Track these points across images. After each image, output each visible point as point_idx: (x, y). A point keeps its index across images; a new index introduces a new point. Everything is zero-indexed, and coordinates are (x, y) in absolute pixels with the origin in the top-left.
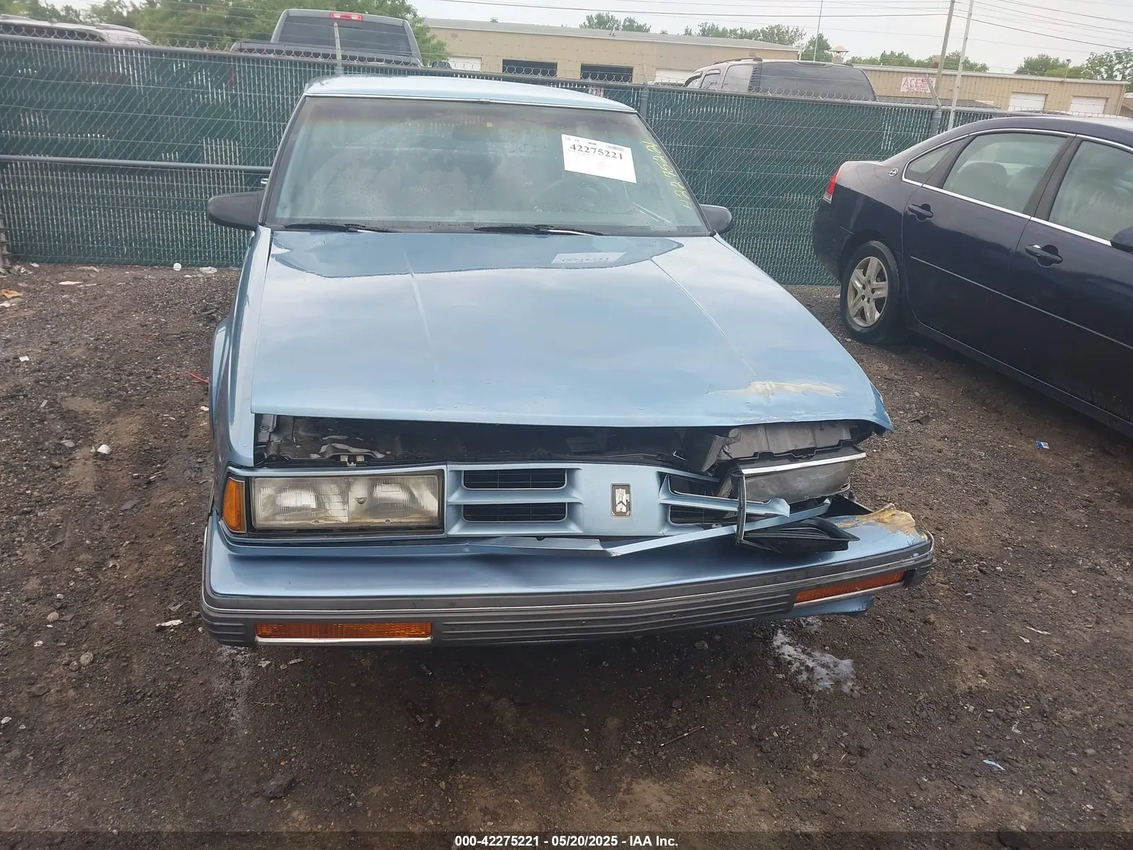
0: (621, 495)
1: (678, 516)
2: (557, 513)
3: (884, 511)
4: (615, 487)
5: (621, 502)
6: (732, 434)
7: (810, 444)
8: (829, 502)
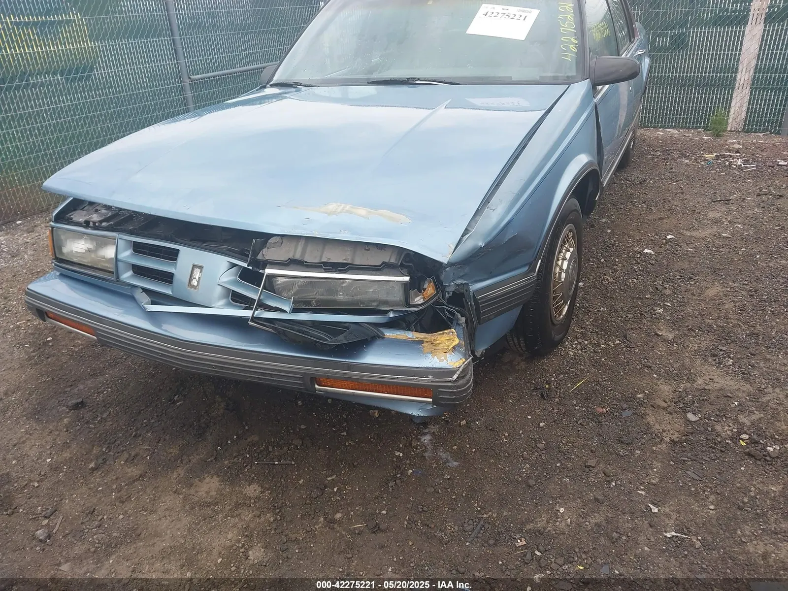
0: (197, 274)
1: (237, 299)
2: (167, 278)
3: (443, 334)
4: (194, 266)
5: (195, 278)
6: (272, 240)
7: (345, 260)
8: (392, 315)
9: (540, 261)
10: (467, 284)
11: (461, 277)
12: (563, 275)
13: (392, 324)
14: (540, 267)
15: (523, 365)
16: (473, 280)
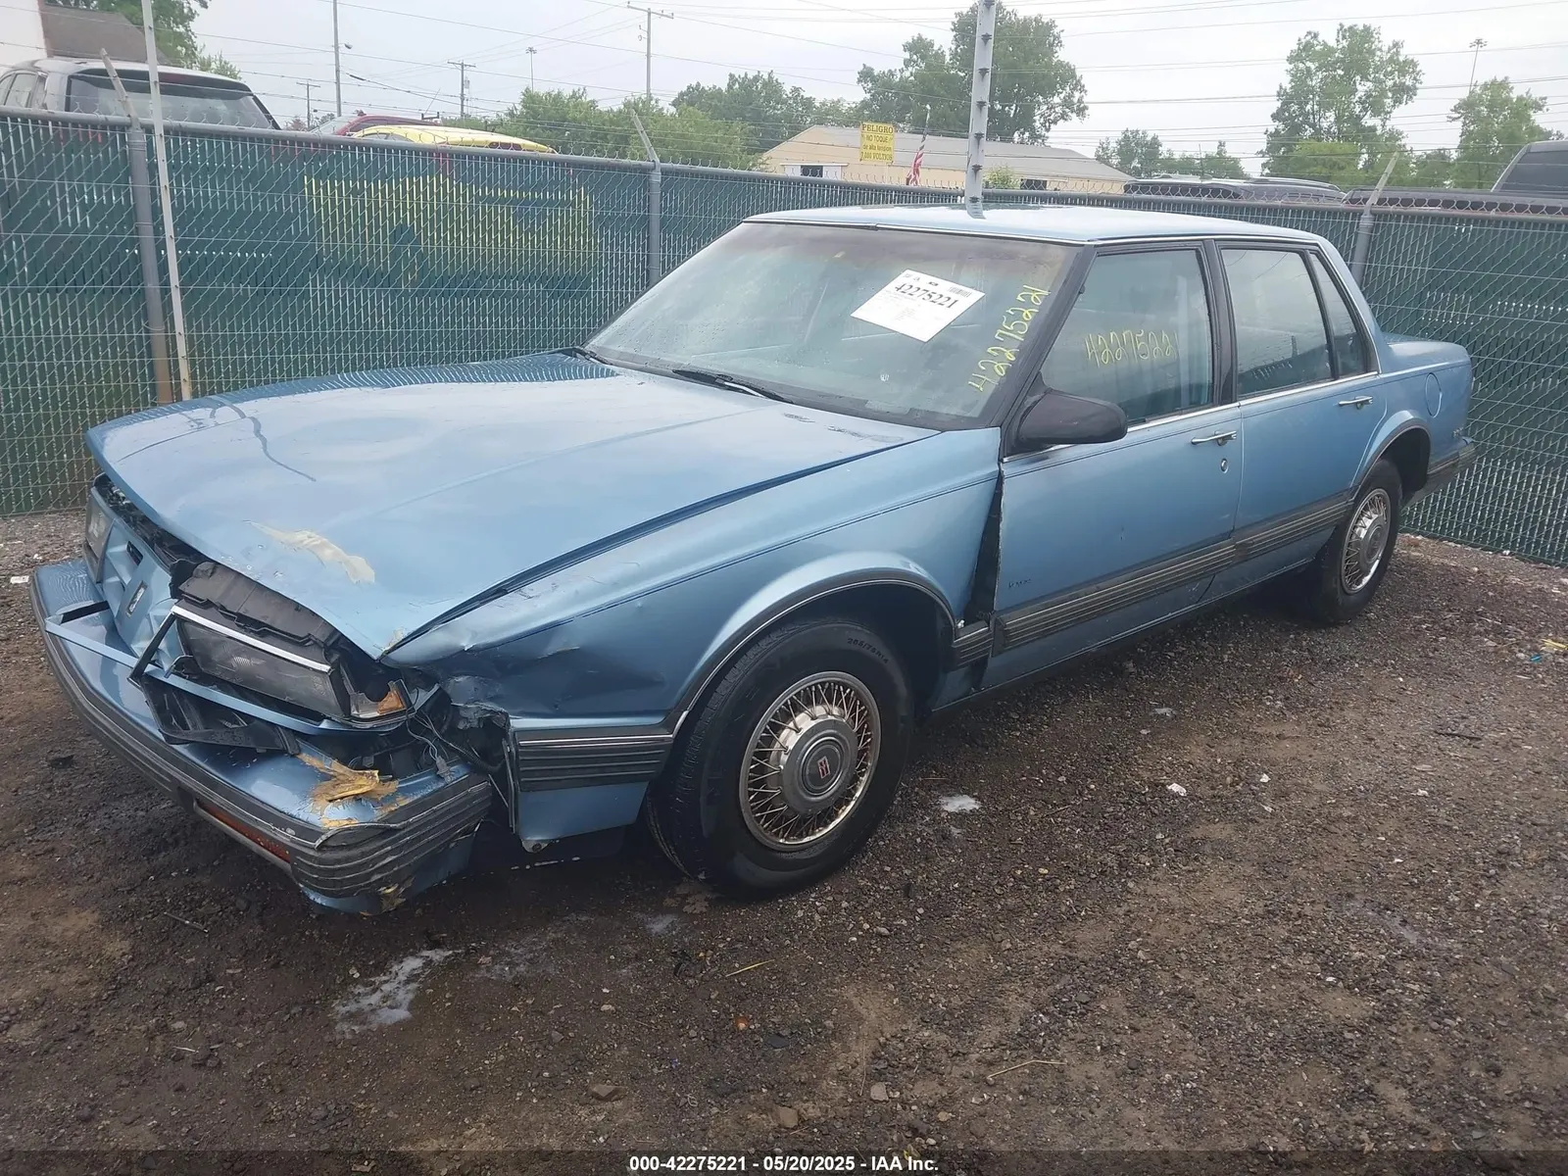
0: (139, 596)
4: (142, 584)
5: (135, 601)
7: (263, 617)
8: (324, 725)
9: (685, 714)
10: (506, 715)
11: (492, 699)
12: (784, 758)
13: (323, 742)
14: (683, 724)
15: (700, 907)
16: (518, 710)
